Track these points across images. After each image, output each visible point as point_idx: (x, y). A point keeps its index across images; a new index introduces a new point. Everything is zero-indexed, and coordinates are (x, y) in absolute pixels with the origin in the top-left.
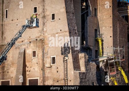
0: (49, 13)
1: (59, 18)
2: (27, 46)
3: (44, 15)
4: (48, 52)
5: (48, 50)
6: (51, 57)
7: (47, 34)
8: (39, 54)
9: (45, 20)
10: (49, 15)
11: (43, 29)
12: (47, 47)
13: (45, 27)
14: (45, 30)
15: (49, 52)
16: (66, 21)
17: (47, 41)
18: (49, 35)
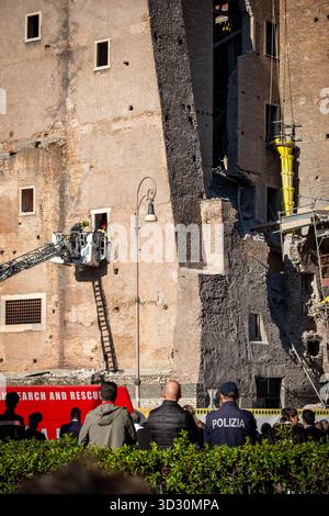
0: (86, 40)
1: (127, 60)
3: (69, 46)
4: (79, 193)
5: (82, 187)
6: (94, 212)
7: (77, 124)
8: (46, 199)
9: (72, 68)
10: (86, 48)
11: (62, 103)
12: (79, 175)
13: (70, 95)
14: (70, 106)
15: (85, 192)
16: (153, 72)
17: (78, 150)
18: (86, 126)
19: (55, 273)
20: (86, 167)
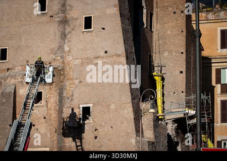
0: (77, 15)
1: (103, 27)
2: (20, 80)
3: (66, 17)
4: (73, 95)
5: (74, 92)
6: (81, 106)
7: (71, 59)
8: (50, 98)
9: (68, 29)
10: (77, 19)
11: (61, 47)
12: (72, 86)
13: (66, 43)
14: (66, 49)
15: (76, 95)
16: (121, 34)
17: (71, 73)
18: (77, 61)
19: (55, 138)
20: (77, 82)
